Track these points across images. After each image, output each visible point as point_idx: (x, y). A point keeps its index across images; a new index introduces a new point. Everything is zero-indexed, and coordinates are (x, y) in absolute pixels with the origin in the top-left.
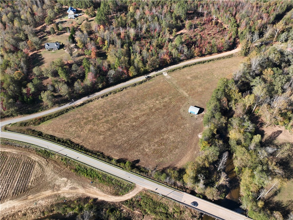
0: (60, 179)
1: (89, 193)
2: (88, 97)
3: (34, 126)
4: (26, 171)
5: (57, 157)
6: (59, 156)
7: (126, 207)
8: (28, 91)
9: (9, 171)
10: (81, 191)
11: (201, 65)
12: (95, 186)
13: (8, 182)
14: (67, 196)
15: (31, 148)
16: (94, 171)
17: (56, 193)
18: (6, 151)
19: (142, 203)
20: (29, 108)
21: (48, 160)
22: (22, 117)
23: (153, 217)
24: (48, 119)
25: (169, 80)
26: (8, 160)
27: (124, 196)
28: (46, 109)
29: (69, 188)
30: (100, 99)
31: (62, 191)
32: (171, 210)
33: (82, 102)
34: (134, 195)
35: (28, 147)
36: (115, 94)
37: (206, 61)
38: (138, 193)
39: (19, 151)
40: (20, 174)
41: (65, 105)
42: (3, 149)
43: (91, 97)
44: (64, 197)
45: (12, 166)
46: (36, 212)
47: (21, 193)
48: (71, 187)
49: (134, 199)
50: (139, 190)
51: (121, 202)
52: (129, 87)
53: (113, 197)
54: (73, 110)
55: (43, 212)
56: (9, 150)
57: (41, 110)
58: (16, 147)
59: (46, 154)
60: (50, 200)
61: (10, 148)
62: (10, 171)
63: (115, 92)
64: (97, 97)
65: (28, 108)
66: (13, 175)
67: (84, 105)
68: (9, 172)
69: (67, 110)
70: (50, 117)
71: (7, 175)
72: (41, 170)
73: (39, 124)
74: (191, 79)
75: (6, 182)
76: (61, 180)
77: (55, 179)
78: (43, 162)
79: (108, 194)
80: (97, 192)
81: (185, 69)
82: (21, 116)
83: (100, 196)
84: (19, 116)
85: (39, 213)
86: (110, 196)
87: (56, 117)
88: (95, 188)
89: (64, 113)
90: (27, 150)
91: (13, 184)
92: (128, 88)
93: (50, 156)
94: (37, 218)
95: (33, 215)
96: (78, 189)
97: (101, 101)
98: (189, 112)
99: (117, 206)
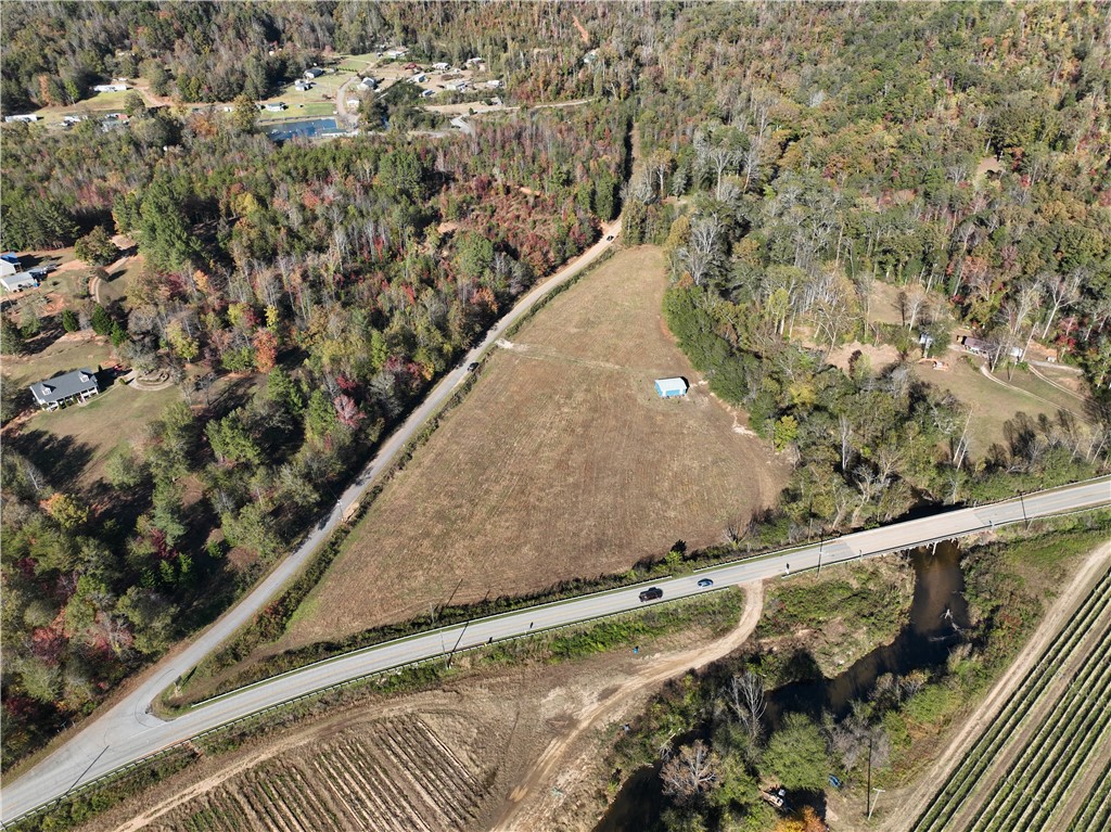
0: (544, 701)
1: (658, 674)
2: (358, 484)
3: (272, 644)
4: (416, 754)
5: (466, 663)
6: (473, 655)
7: (772, 638)
8: (159, 541)
9: (357, 788)
10: (634, 685)
11: (566, 295)
12: (653, 651)
13: (395, 816)
14: (617, 717)
15: (349, 694)
16: (610, 626)
17: (574, 733)
18: (263, 757)
19: (791, 609)
20: (195, 603)
21: (447, 687)
22: (187, 645)
23: (839, 618)
24: (299, 602)
25: (532, 352)
26: (309, 773)
27: (741, 623)
28: (256, 580)
29: (595, 700)
30: (398, 474)
31: (585, 719)
32: (855, 585)
33: (357, 505)
34: (760, 606)
35: (333, 699)
36: (427, 444)
37: (569, 281)
38: (764, 598)
39: (313, 730)
40: (407, 772)
41: (306, 537)
42: (248, 759)
43: (370, 481)
44: (615, 725)
45: (347, 776)
46: (583, 805)
47: (476, 805)
48: (596, 694)
49: (769, 614)
50: (758, 591)
51: (751, 636)
52: (445, 409)
53: (720, 641)
54: (349, 537)
55: (601, 796)
56: (275, 749)
57: (244, 590)
58: (288, 724)
59: (422, 677)
60: (584, 756)
61: (270, 741)
62: (363, 789)
63: (423, 438)
64: (387, 473)
65: (189, 605)
66: (390, 789)
67: (371, 511)
68: (361, 793)
69: (334, 546)
70: (300, 590)
71: (369, 804)
72: (462, 720)
73: (283, 628)
74: (582, 330)
75: (387, 821)
76: (552, 702)
77: (534, 709)
78: (439, 698)
79: (704, 644)
80: (674, 658)
81: (541, 315)
82: (182, 644)
83: (692, 660)
84: (177, 648)
85: (593, 805)
86: (712, 646)
87: (316, 582)
88: (657, 655)
89: (331, 560)
90: (342, 708)
91: (421, 808)
92: (448, 415)
93: (440, 674)
94: (594, 824)
95: (581, 823)
96: (620, 686)
97: (409, 478)
98: (664, 395)
99: (752, 649)
